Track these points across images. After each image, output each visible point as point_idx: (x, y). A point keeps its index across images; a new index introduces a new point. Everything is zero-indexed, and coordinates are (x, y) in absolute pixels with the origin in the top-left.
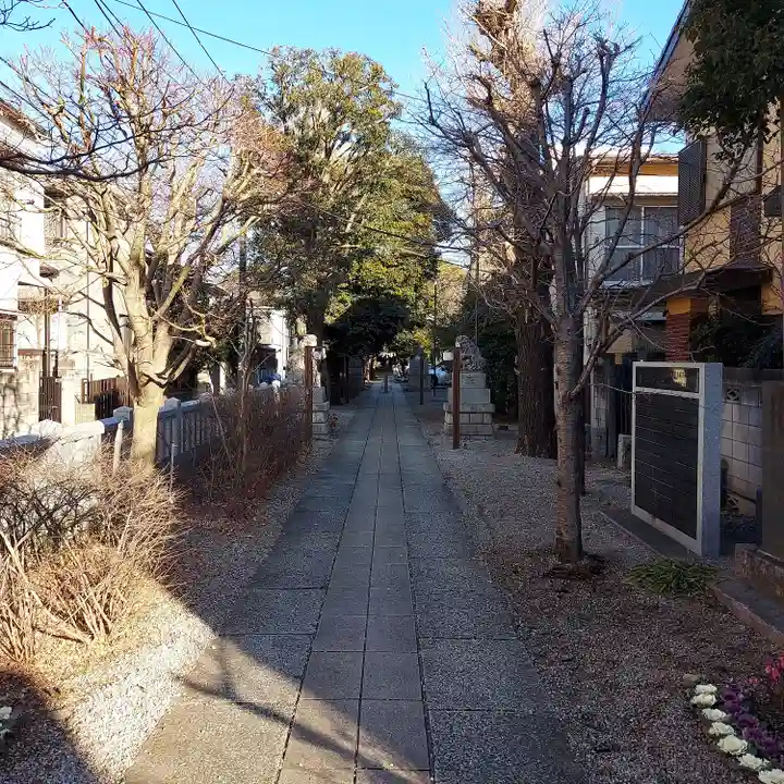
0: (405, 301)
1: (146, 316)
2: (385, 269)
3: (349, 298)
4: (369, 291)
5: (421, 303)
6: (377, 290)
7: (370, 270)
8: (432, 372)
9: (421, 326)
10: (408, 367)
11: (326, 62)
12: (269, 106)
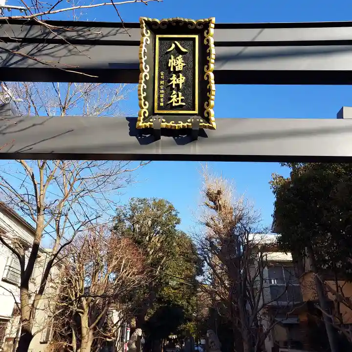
0: (182, 307)
1: (87, 327)
2: (173, 291)
3: (156, 306)
4: (165, 303)
5: (190, 308)
6: (169, 302)
7: (166, 291)
8: (196, 348)
9: (190, 320)
10: (184, 345)
11: (151, 202)
12: (128, 219)
